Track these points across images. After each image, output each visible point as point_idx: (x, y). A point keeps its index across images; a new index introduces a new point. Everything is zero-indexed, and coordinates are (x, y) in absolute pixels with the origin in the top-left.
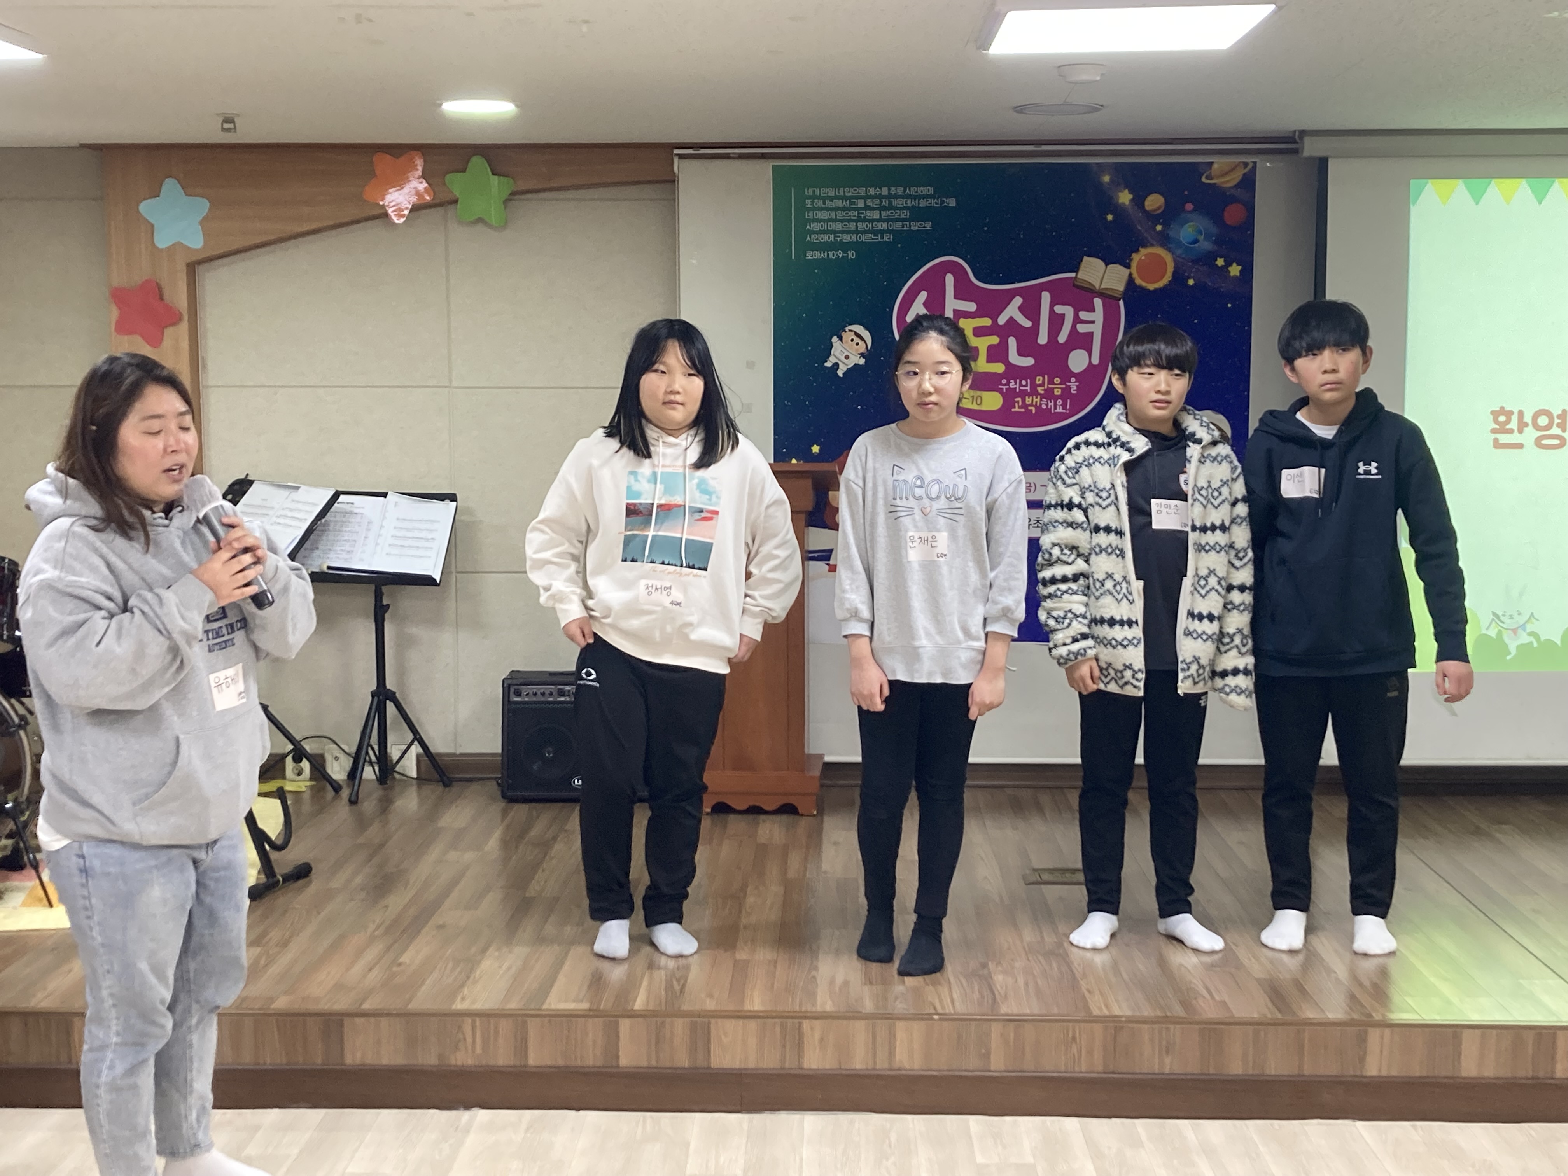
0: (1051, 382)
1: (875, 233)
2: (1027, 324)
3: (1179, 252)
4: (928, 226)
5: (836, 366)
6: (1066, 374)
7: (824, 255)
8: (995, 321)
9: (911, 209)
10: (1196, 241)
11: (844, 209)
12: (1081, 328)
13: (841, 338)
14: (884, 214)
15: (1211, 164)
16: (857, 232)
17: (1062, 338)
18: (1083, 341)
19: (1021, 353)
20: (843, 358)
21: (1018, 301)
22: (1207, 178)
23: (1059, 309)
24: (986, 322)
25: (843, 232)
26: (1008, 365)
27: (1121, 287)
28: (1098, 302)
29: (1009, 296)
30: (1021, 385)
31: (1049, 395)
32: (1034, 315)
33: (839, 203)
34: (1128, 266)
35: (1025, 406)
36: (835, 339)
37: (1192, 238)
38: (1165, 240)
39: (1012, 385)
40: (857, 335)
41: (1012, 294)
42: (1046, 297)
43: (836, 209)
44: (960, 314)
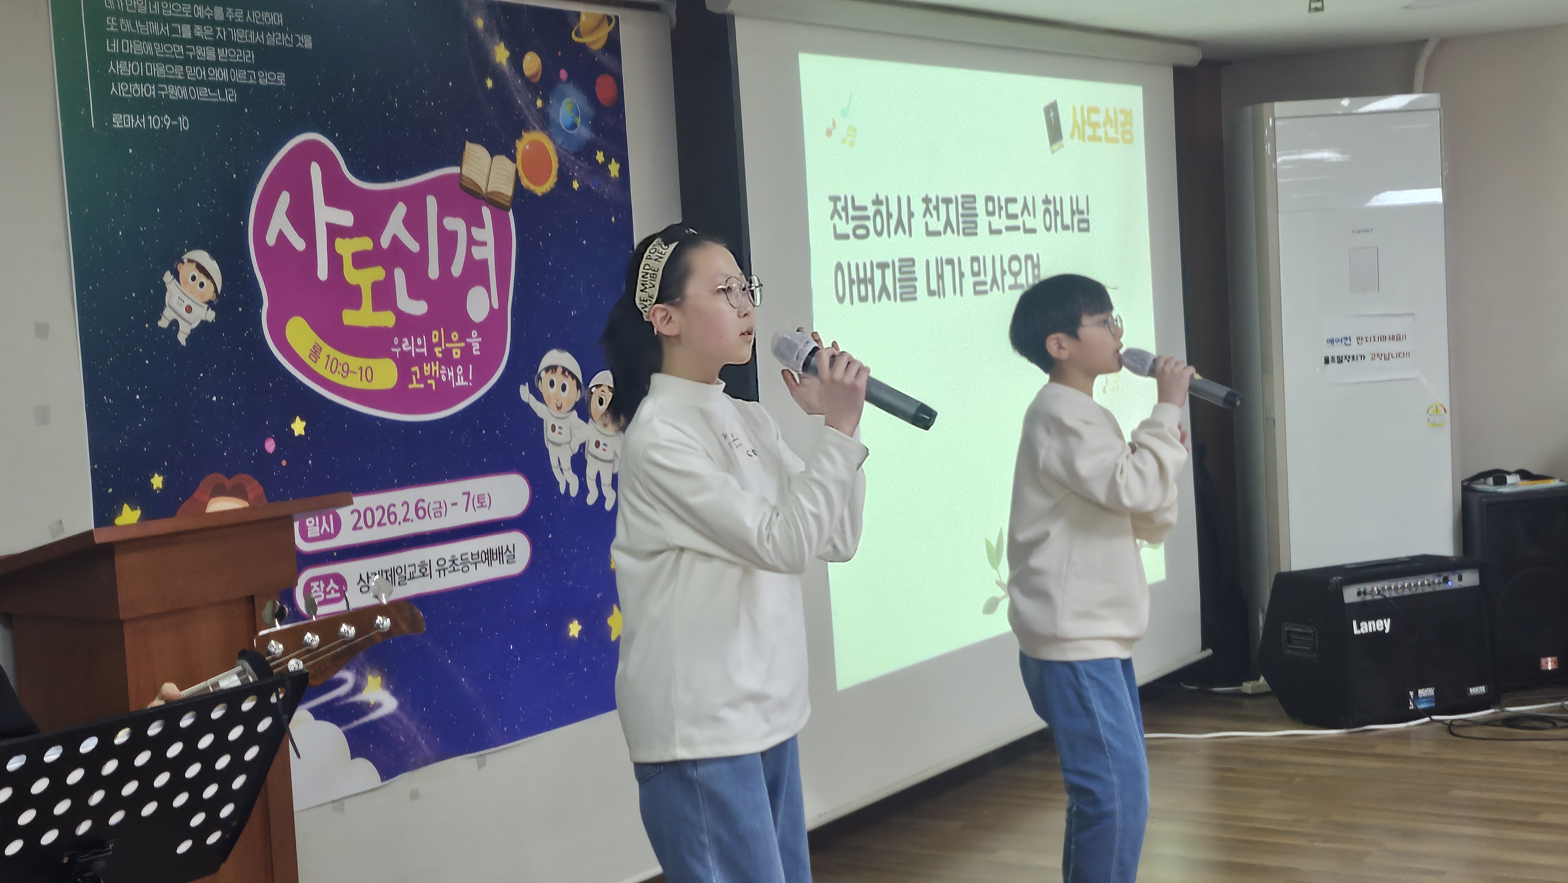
0: (449, 339)
1: (213, 86)
2: (415, 247)
3: (560, 140)
4: (281, 78)
5: (174, 324)
6: (465, 325)
7: (141, 122)
8: (376, 241)
9: (257, 48)
10: (574, 126)
11: (163, 39)
12: (475, 253)
13: (176, 275)
14: (223, 53)
15: (578, 14)
16: (185, 83)
17: (457, 269)
18: (479, 274)
19: (410, 294)
20: (183, 311)
21: (400, 210)
22: (578, 34)
23: (448, 223)
25: (167, 81)
27: (508, 190)
28: (486, 212)
29: (390, 202)
30: (416, 346)
31: (447, 360)
32: (421, 232)
33: (155, 28)
34: (513, 159)
35: (423, 379)
36: (168, 277)
37: (570, 120)
38: (546, 122)
39: (405, 347)
40: (201, 269)
41: (392, 198)
42: (432, 203)
43: (152, 38)
44: (334, 231)
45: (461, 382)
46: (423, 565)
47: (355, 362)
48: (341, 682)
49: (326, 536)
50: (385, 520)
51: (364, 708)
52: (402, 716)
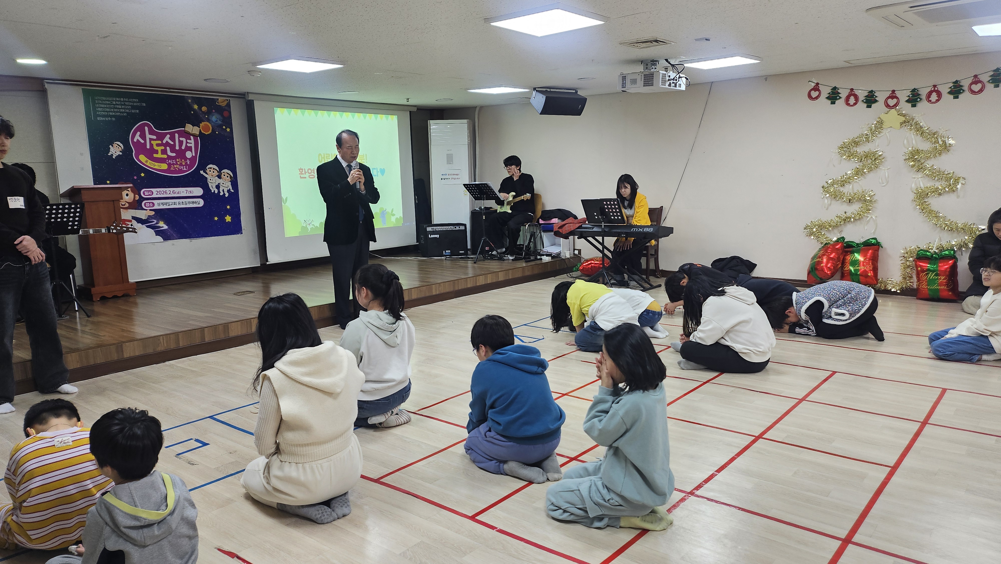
0: (181, 161)
1: (121, 112)
2: (172, 143)
3: (213, 124)
4: (138, 111)
5: (112, 155)
6: (186, 159)
7: (104, 119)
8: (162, 141)
9: (131, 106)
11: (109, 104)
12: (188, 145)
14: (123, 107)
15: (218, 99)
17: (183, 148)
19: (171, 152)
20: (114, 153)
21: (168, 136)
22: (218, 103)
23: (181, 139)
24: (160, 142)
25: (109, 112)
27: (198, 133)
28: (192, 137)
29: (165, 135)
30: (172, 162)
31: (181, 165)
32: (174, 140)
34: (199, 127)
35: (174, 168)
36: (110, 147)
37: (216, 120)
38: (209, 120)
39: (170, 161)
40: (118, 145)
42: (177, 135)
44: (151, 140)
45: (185, 169)
46: (174, 203)
47: (156, 164)
48: (153, 222)
49: (150, 195)
50: (164, 193)
51: (159, 227)
52: (169, 229)
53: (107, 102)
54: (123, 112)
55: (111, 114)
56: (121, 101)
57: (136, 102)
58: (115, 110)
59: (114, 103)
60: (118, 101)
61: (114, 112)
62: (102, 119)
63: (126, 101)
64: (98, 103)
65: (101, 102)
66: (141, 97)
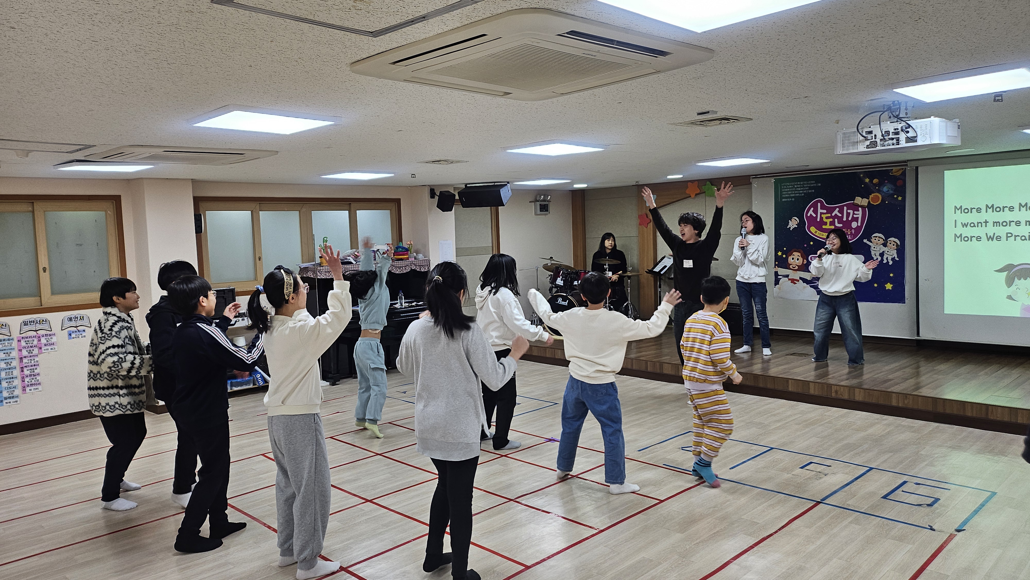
3: (883, 195)
4: (813, 191)
5: (790, 227)
9: (809, 187)
14: (802, 189)
15: (892, 169)
18: (856, 220)
19: (838, 223)
20: (792, 226)
22: (892, 173)
26: (835, 226)
27: (866, 205)
28: (860, 209)
34: (868, 199)
36: (790, 221)
37: (887, 190)
38: (879, 191)
40: (795, 220)
42: (845, 208)
53: (791, 187)
54: (801, 193)
55: (792, 195)
56: (801, 184)
57: (813, 183)
58: (796, 192)
59: (796, 186)
60: (799, 185)
61: (795, 194)
62: (785, 200)
63: (805, 184)
64: (784, 189)
65: (785, 187)
66: (817, 179)
